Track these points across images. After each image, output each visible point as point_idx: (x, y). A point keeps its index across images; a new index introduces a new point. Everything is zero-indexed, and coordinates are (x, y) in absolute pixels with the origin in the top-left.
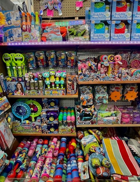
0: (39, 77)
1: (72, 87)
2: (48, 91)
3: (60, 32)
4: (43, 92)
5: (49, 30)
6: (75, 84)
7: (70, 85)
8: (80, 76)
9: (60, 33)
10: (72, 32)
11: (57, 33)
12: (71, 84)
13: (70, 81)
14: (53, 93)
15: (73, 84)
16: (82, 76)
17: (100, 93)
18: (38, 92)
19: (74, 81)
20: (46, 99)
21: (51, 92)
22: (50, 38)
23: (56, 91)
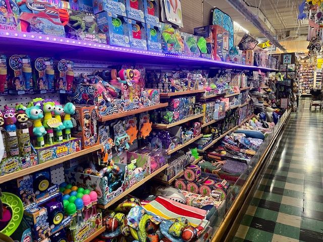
0: (23, 119)
1: (90, 130)
2: (48, 150)
3: (59, 19)
4: (36, 158)
5: (35, 9)
6: (95, 123)
7: (88, 127)
8: (102, 106)
9: (59, 21)
10: (79, 22)
11: (54, 20)
12: (89, 124)
13: (87, 119)
14: (58, 152)
15: (92, 122)
16: (104, 107)
17: (119, 133)
18: (24, 161)
19: (93, 118)
20: (28, 177)
21: (54, 151)
22: (39, 26)
23: (65, 146)
